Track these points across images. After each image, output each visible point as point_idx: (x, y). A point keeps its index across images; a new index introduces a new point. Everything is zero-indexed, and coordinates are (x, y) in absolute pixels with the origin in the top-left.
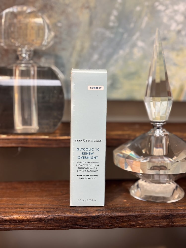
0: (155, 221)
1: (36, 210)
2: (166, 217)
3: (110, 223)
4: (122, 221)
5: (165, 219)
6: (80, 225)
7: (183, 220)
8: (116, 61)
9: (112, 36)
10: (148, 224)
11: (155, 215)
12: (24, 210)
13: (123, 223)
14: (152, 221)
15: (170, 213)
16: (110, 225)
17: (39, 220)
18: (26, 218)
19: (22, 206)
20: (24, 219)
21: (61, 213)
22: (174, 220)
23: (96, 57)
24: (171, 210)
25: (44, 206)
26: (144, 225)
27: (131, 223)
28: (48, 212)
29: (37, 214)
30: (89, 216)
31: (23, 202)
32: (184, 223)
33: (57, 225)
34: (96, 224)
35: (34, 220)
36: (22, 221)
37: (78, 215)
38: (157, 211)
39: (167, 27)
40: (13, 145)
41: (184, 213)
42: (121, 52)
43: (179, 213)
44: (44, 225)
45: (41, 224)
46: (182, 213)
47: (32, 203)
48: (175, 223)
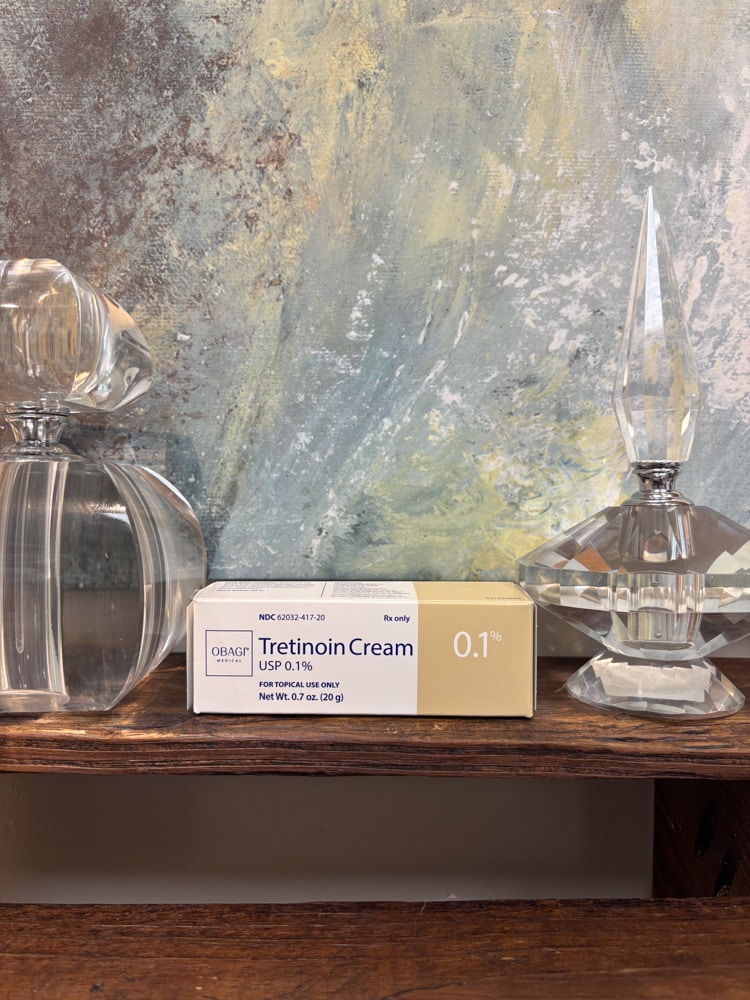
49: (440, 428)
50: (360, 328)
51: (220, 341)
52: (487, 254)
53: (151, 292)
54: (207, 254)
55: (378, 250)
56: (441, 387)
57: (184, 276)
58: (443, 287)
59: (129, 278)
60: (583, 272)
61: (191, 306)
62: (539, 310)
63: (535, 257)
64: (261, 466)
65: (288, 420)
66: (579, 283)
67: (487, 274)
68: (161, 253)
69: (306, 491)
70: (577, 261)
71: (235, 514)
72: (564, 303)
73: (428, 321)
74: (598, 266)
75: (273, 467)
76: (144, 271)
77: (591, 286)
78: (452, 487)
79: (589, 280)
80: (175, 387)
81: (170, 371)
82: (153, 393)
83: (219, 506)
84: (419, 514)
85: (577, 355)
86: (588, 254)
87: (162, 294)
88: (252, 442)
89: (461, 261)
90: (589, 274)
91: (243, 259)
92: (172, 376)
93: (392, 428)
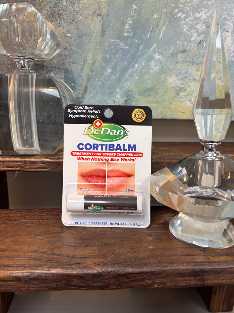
0: (179, 279)
2: (195, 274)
3: (118, 282)
4: (133, 280)
5: (192, 276)
6: (75, 286)
7: (218, 277)
10: (169, 283)
14: (175, 279)
15: (200, 268)
16: (117, 285)
17: (18, 279)
19: (2, 253)
22: (205, 277)
24: (201, 263)
25: (29, 254)
26: (165, 285)
27: (146, 282)
28: (31, 267)
30: (88, 274)
31: (6, 245)
32: (219, 281)
33: (43, 285)
34: (97, 284)
35: (12, 279)
37: (72, 272)
38: (183, 266)
41: (219, 267)
43: (213, 267)
44: (25, 286)
45: (20, 285)
47: (17, 247)
48: (206, 282)
49: (154, 67)
50: (128, 32)
51: (81, 36)
52: (172, 5)
53: (57, 18)
54: (76, 4)
55: (135, 3)
56: (155, 53)
57: (68, 12)
58: (156, 17)
59: (49, 13)
60: (204, 12)
61: (71, 23)
62: (188, 26)
63: (188, 6)
64: (95, 80)
65: (104, 64)
66: (202, 16)
67: (172, 12)
68: (60, 4)
69: (110, 88)
70: (202, 8)
71: (87, 96)
72: (197, 23)
73: (151, 29)
74: (209, 10)
75: (99, 81)
76: (54, 10)
77: (206, 17)
78: (158, 87)
79: (206, 15)
80: (67, 53)
81: (65, 47)
82: (59, 55)
83: (82, 93)
84: (146, 96)
85: (200, 42)
86: (206, 5)
87: (61, 19)
88: (92, 72)
89: (163, 7)
90: (206, 13)
91: (88, 6)
92: (65, 49)
93: (139, 67)
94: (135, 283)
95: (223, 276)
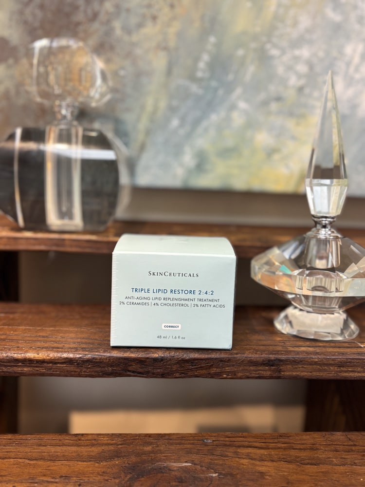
0: (252, 368)
1: (66, 345)
2: (269, 363)
3: (182, 369)
4: (199, 368)
5: (268, 366)
6: (133, 372)
7: (296, 368)
8: (206, 130)
9: (200, 92)
10: (240, 372)
11: (251, 360)
12: (46, 345)
13: (202, 370)
14: (247, 368)
15: (275, 356)
16: (181, 373)
17: (69, 361)
18: (48, 358)
19: (46, 339)
20: (44, 359)
21: (105, 352)
22: (281, 368)
23: (175, 122)
24: (277, 352)
25: (79, 340)
26: (235, 375)
27: (214, 370)
28: (84, 349)
29: (65, 352)
30: (148, 358)
31: (48, 333)
32: (297, 373)
33: (97, 370)
34: (158, 370)
35: (63, 361)
36: (42, 362)
37: (130, 356)
38: (256, 353)
39: (284, 82)
40: (43, 248)
41: (298, 357)
42: (214, 117)
43: (290, 356)
44: (76, 370)
45: (72, 368)
46: (294, 357)
47: (61, 335)
48: (283, 373)
49: (238, 119)
50: (203, 72)
65: (168, 114)
84: (226, 159)
94: (201, 371)
95: (302, 367)
